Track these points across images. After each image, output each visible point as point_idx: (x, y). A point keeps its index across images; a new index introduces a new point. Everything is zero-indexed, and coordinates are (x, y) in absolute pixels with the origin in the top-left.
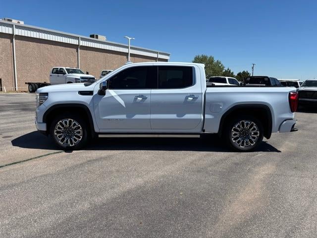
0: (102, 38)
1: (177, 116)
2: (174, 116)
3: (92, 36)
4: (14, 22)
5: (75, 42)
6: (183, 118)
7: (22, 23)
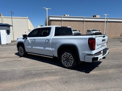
0: (98, 16)
1: (44, 48)
2: (42, 48)
3: (94, 16)
4: (66, 16)
5: (82, 19)
6: (45, 49)
7: (68, 16)
